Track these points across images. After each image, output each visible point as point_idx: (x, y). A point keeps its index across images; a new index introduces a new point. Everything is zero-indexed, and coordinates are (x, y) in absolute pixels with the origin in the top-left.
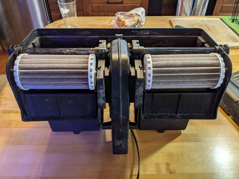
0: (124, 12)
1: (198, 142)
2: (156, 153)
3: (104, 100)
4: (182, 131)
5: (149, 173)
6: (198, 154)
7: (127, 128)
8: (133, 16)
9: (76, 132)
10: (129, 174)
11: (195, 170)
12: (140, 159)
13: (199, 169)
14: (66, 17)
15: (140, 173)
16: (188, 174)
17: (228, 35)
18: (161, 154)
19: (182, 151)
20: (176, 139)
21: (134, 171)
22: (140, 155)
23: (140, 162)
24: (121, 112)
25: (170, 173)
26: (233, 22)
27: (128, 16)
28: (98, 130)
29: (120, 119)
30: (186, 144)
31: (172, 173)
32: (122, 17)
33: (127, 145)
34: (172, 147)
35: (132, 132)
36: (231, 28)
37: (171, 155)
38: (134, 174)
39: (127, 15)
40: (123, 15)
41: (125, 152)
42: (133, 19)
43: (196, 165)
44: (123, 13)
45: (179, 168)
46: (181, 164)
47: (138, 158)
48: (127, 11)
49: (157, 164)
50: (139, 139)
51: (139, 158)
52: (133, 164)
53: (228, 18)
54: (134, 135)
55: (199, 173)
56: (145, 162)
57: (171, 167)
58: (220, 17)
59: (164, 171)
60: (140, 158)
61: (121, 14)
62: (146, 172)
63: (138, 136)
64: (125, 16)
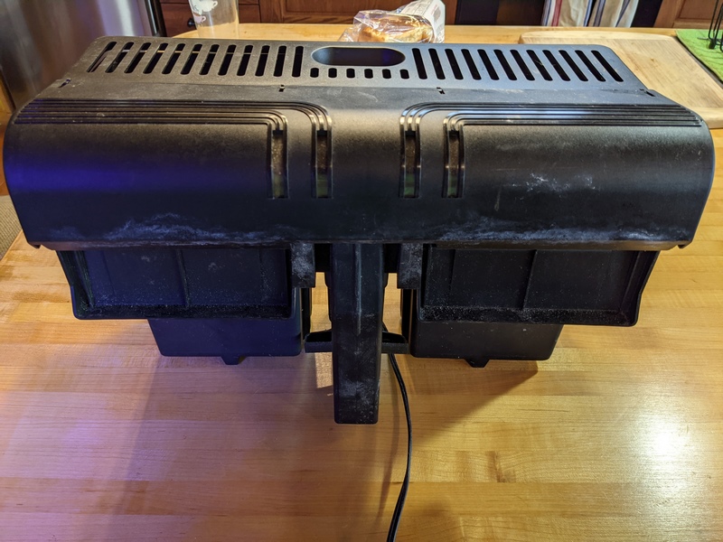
0: (382, 12)
1: (584, 397)
2: (460, 423)
3: (310, 261)
4: (539, 363)
5: (437, 478)
6: (582, 429)
7: (376, 348)
8: (409, 25)
9: (231, 360)
10: (378, 479)
11: (571, 474)
12: (412, 439)
13: (584, 473)
14: (206, 24)
15: (411, 479)
16: (551, 484)
17: (694, 85)
18: (476, 426)
19: (536, 421)
20: (522, 387)
21: (393, 470)
22: (413, 427)
23: (413, 448)
24: (359, 299)
25: (499, 481)
26: (712, 46)
27: (394, 23)
28: (295, 353)
29: (356, 320)
30: (549, 401)
31: (504, 481)
32: (376, 27)
33: (375, 395)
34: (507, 408)
35: (392, 361)
36: (705, 65)
37: (503, 430)
38: (393, 479)
39: (390, 19)
40: (377, 20)
41: (370, 417)
42: (408, 34)
43: (576, 459)
44: (379, 15)
45: (524, 467)
46: (532, 455)
47: (407, 437)
48: (390, 9)
49: (463, 456)
50: (412, 383)
51: (409, 435)
52: (393, 453)
53: (696, 36)
54: (398, 370)
55: (581, 484)
56: (427, 449)
57: (502, 465)
58: (674, 31)
59: (480, 472)
60: (412, 435)
61: (373, 17)
62: (429, 476)
63: (409, 375)
64: (383, 22)
